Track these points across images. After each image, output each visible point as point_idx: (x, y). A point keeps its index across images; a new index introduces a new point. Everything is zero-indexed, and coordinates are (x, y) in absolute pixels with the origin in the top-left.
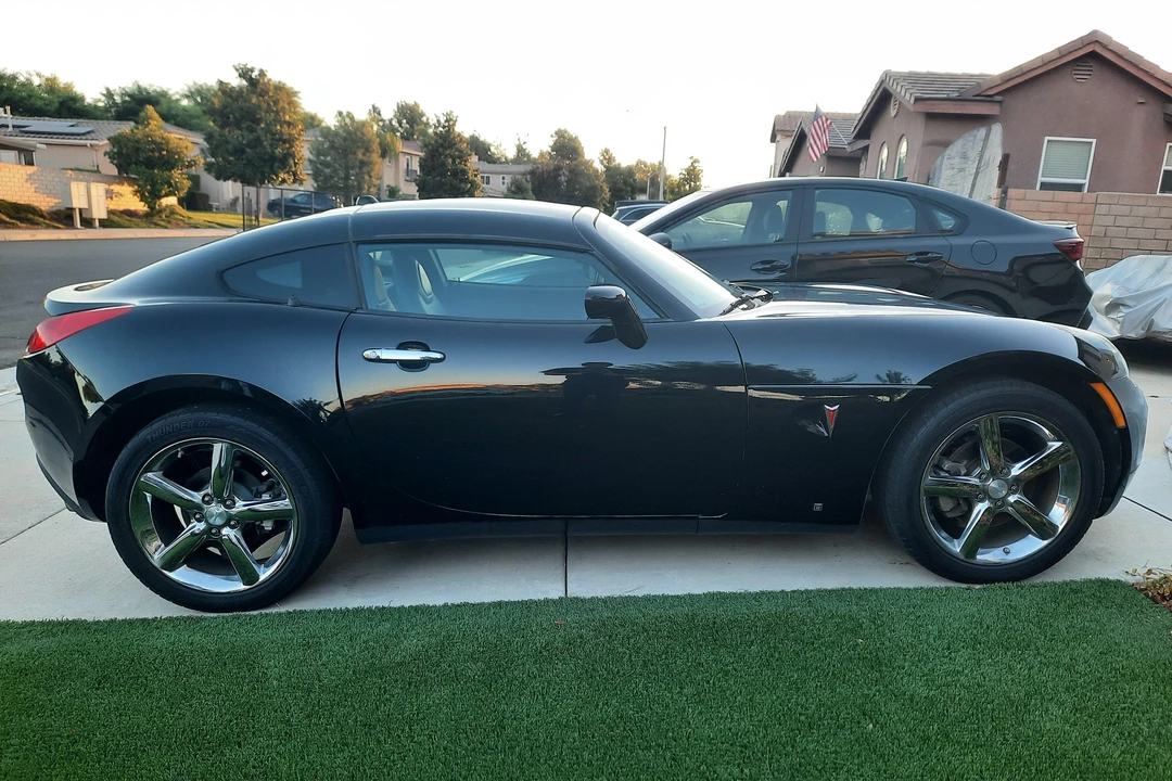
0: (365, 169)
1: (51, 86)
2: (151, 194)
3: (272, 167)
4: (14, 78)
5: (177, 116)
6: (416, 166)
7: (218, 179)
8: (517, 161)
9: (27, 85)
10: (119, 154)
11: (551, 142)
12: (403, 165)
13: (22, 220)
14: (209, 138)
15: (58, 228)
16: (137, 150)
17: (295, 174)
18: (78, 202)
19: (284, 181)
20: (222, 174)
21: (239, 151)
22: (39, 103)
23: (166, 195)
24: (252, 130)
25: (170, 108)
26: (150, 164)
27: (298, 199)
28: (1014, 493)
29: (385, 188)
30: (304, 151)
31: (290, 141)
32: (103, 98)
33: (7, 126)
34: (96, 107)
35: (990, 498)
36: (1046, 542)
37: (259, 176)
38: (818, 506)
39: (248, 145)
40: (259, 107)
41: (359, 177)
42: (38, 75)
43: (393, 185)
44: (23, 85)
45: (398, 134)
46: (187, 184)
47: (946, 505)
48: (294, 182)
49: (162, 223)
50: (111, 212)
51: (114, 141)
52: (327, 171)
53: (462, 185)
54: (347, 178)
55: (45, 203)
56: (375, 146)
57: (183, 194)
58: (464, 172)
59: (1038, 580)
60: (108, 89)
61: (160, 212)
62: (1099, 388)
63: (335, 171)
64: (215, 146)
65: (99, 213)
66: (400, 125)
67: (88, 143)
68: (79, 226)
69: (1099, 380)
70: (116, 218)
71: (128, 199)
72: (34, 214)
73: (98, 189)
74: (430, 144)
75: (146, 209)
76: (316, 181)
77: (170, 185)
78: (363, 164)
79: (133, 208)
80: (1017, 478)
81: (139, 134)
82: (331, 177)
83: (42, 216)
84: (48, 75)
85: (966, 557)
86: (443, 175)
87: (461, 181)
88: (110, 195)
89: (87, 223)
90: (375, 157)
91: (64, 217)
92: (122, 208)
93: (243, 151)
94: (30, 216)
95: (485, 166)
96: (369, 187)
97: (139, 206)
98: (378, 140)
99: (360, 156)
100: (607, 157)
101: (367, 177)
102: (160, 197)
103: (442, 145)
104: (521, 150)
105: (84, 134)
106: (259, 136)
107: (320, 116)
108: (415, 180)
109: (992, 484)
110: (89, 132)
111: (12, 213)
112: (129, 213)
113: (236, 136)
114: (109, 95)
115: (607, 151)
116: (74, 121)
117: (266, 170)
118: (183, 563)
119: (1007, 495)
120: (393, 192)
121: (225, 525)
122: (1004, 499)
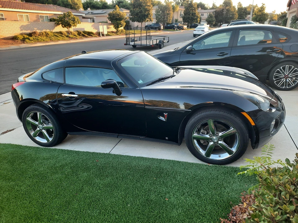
0: (168, 16)
2: (117, 27)
3: (145, 18)
5: (127, 5)
6: (183, 13)
7: (133, 22)
8: (212, 8)
10: (110, 18)
12: (179, 13)
13: (89, 35)
14: (131, 11)
15: (97, 37)
16: (114, 17)
17: (150, 19)
18: (101, 31)
19: (148, 21)
20: (133, 21)
21: (137, 14)
22: (98, 6)
23: (120, 27)
24: (140, 9)
25: (126, 4)
26: (117, 19)
27: (152, 25)
28: (220, 141)
29: (174, 20)
30: (153, 12)
31: (149, 11)
32: (112, 3)
33: (89, 13)
34: (110, 5)
35: (213, 142)
36: (231, 156)
37: (142, 20)
38: (167, 138)
39: (139, 12)
40: (142, 2)
41: (167, 18)
43: (176, 19)
45: (180, 4)
46: (125, 24)
48: (150, 21)
49: (119, 34)
50: (108, 32)
51: (110, 15)
52: (159, 17)
53: (194, 17)
54: (164, 18)
55: (95, 31)
56: (171, 9)
57: (124, 26)
58: (195, 14)
61: (119, 31)
62: (244, 114)
63: (161, 17)
64: (132, 13)
65: (105, 33)
66: (181, 1)
67: (105, 15)
68: (101, 36)
70: (109, 33)
71: (112, 28)
72: (92, 34)
73: (105, 27)
74: (186, 7)
75: (116, 31)
76: (157, 20)
77: (121, 24)
78: (168, 14)
79: (113, 31)
80: (221, 137)
81: (114, 13)
82: (160, 18)
83: (94, 34)
85: (207, 157)
86: (189, 15)
87: (194, 16)
88: (108, 28)
89: (103, 35)
90: (171, 12)
91: (99, 34)
92: (111, 31)
93: (138, 14)
94: (91, 34)
95: (203, 11)
96: (169, 20)
97: (115, 30)
98: (172, 7)
99: (167, 12)
100: (240, 4)
101: (169, 18)
102: (119, 28)
103: (189, 7)
104: (214, 5)
105: (104, 13)
106: (141, 11)
108: (182, 17)
109: (214, 137)
110: (105, 13)
111: (88, 34)
112: (112, 32)
113: (137, 10)
115: (240, 3)
116: (102, 10)
117: (143, 18)
118: (38, 136)
119: (218, 141)
120: (176, 21)
121: (43, 129)
122: (217, 142)
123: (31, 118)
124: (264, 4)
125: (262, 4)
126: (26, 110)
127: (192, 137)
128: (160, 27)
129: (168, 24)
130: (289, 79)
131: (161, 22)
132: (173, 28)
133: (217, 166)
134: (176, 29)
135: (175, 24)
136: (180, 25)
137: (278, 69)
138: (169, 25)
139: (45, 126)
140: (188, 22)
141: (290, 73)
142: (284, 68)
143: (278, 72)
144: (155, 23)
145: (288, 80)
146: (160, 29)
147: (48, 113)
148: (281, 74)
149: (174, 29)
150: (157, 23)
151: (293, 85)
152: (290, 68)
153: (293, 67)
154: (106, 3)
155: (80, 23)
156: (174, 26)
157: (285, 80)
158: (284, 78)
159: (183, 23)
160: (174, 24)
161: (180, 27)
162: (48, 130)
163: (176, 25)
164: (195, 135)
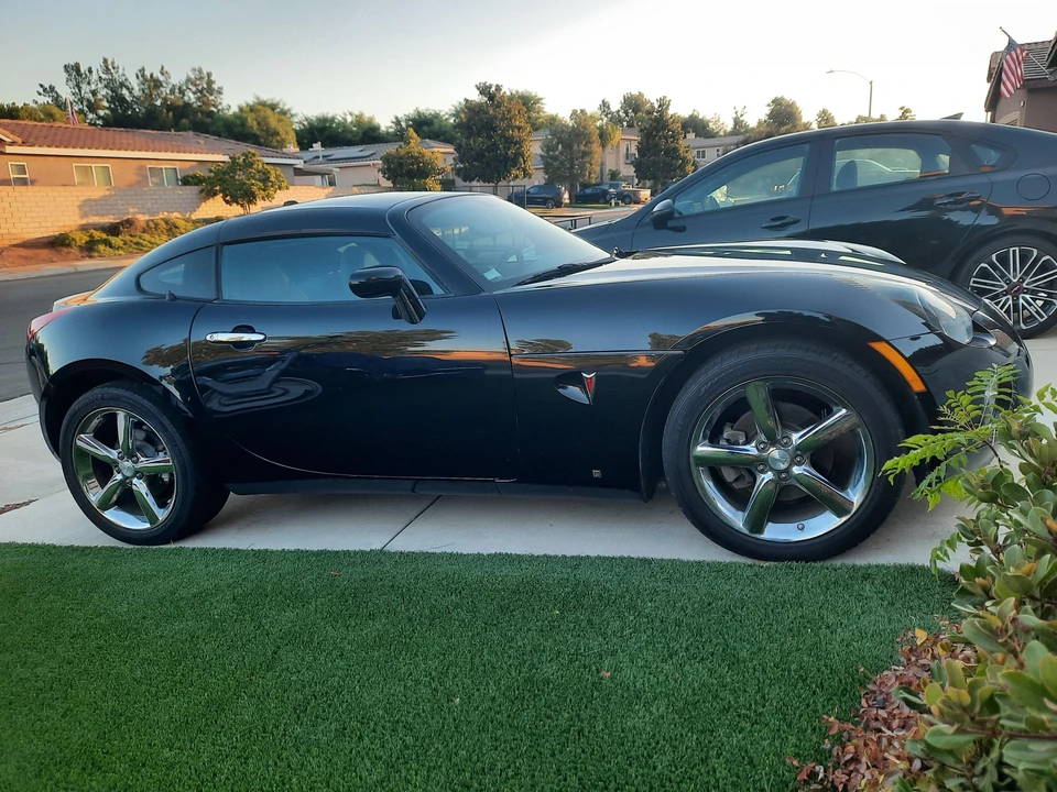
0: (586, 159)
1: (359, 121)
3: (506, 166)
4: (333, 119)
5: (445, 132)
6: (634, 150)
7: (465, 181)
8: (734, 132)
9: (343, 124)
10: (389, 169)
11: (768, 111)
12: (623, 150)
14: (458, 149)
16: (401, 165)
17: (524, 170)
19: (516, 177)
20: (468, 178)
21: (480, 156)
22: (349, 136)
24: (490, 137)
25: (441, 126)
26: (411, 175)
27: (531, 191)
28: (799, 464)
29: (607, 172)
30: (534, 148)
31: (519, 143)
32: (393, 125)
33: (318, 157)
34: (388, 133)
35: (772, 469)
36: (844, 519)
37: (496, 175)
38: (596, 473)
39: (486, 150)
40: (495, 117)
41: (582, 167)
42: (351, 114)
43: (614, 169)
44: (339, 124)
45: (625, 123)
46: (439, 188)
47: (729, 475)
48: (525, 177)
51: (387, 159)
52: (556, 163)
53: (674, 162)
54: (572, 167)
56: (595, 138)
58: (676, 150)
59: (838, 562)
60: (397, 118)
62: (881, 347)
63: (562, 163)
64: (463, 154)
66: (627, 115)
67: (371, 163)
69: (879, 339)
74: (646, 128)
76: (547, 173)
78: (585, 154)
80: (798, 448)
81: (402, 152)
82: (559, 168)
84: (357, 113)
85: (751, 531)
86: (657, 154)
87: (673, 158)
90: (596, 147)
93: (483, 156)
95: (703, 141)
96: (590, 173)
98: (598, 131)
99: (582, 148)
100: (825, 117)
101: (588, 165)
103: (655, 128)
104: (737, 122)
105: (368, 157)
106: (495, 144)
107: (560, 116)
108: (632, 163)
109: (775, 453)
110: (372, 155)
113: (479, 142)
114: (398, 122)
115: (824, 112)
116: (361, 148)
117: (502, 169)
118: (115, 504)
119: (790, 466)
120: (614, 175)
121: (134, 476)
122: (787, 471)
123: (94, 436)
124: (907, 111)
125: (901, 108)
126: (75, 406)
127: (692, 460)
128: (560, 196)
129: (585, 186)
130: (1027, 296)
131: (562, 179)
132: (602, 200)
133: (794, 564)
134: (613, 202)
135: (611, 186)
136: (624, 187)
137: (983, 265)
138: (588, 191)
139: (144, 462)
140: (654, 177)
141: (1026, 274)
142: (1003, 259)
143: (984, 274)
144: (543, 182)
145: (1021, 301)
146: (559, 204)
147: (155, 410)
148: (995, 279)
149: (608, 202)
150: (550, 184)
151: (1042, 317)
152: (1024, 257)
153: (1035, 252)
154: (376, 128)
155: (287, 188)
156: (605, 193)
157: (1010, 302)
158: (1006, 293)
159: (636, 181)
160: (606, 187)
161: (628, 196)
162: (153, 480)
163: (612, 190)
164: (703, 449)
